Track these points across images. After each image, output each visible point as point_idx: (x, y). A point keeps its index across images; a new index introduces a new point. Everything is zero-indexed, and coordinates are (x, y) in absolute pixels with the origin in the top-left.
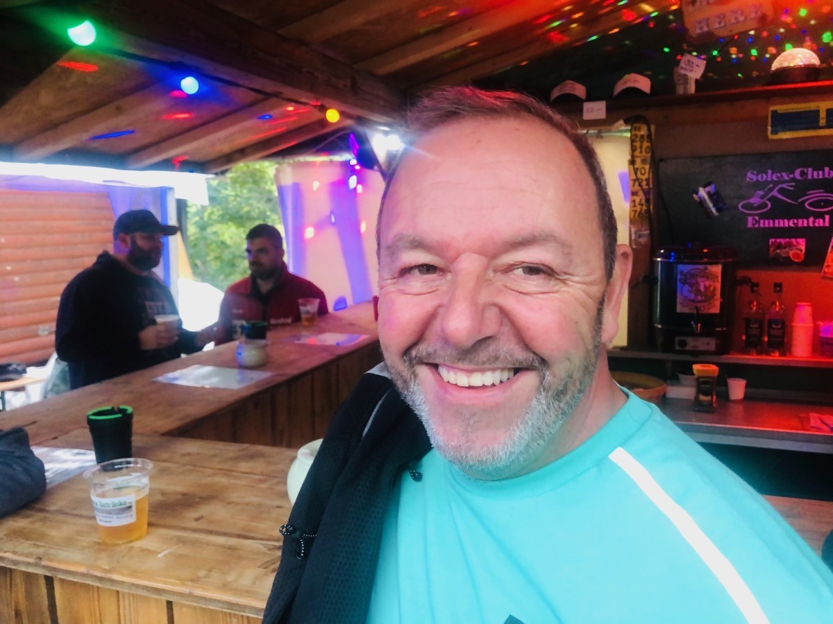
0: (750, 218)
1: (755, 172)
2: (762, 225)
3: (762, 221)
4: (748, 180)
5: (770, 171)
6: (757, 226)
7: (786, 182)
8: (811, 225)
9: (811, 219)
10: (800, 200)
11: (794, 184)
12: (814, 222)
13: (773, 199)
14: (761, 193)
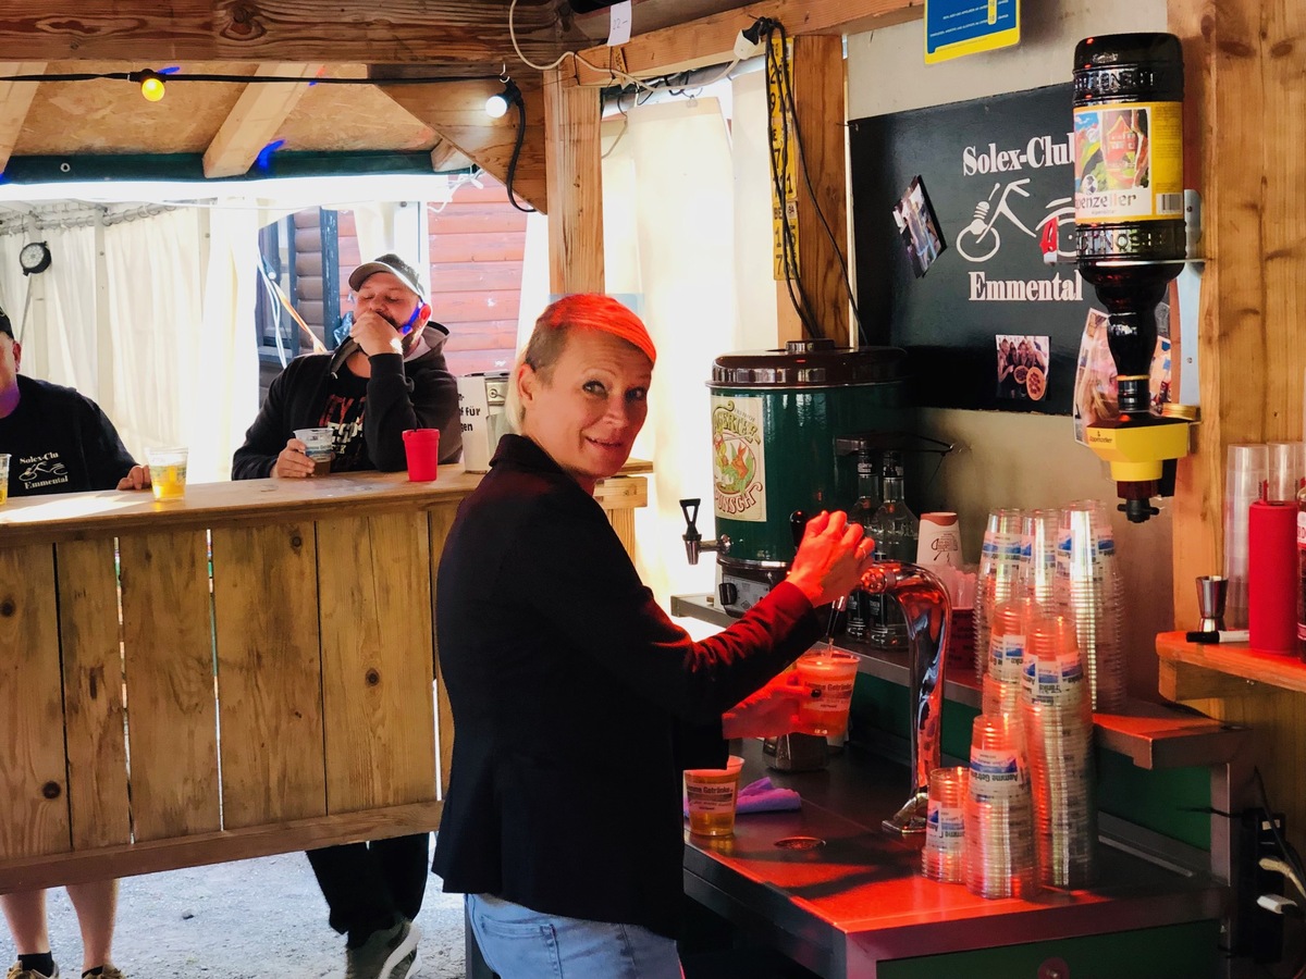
0: (973, 275)
1: (974, 150)
2: (989, 298)
3: (989, 283)
4: (966, 170)
5: (993, 146)
6: (983, 298)
7: (1016, 175)
8: (1057, 298)
9: (1057, 281)
10: (1037, 229)
11: (1028, 181)
12: (1061, 290)
13: (1002, 223)
14: (984, 206)
